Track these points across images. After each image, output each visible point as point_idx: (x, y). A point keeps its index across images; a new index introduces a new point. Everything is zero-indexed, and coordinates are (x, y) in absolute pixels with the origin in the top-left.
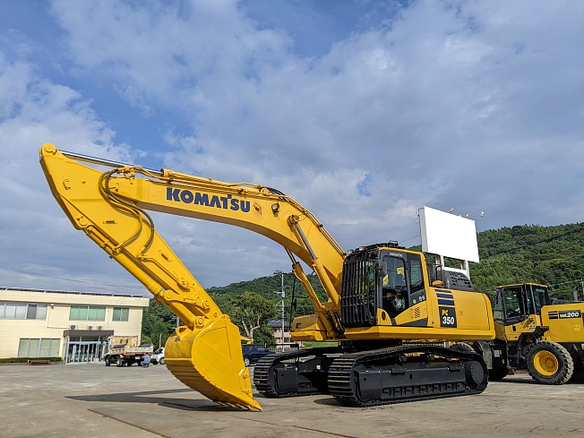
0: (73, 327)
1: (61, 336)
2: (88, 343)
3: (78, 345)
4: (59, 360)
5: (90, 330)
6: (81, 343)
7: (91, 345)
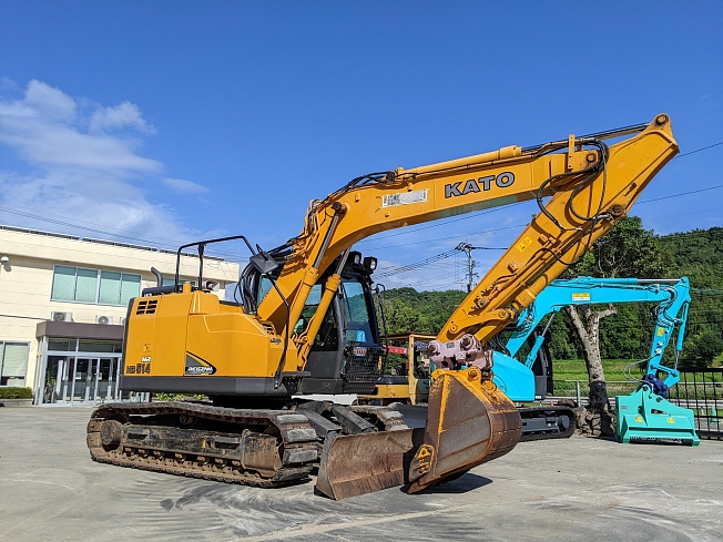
0: (59, 316)
1: (30, 336)
2: (99, 356)
3: (72, 361)
4: (25, 394)
5: (103, 325)
6: (77, 355)
7: (105, 363)
